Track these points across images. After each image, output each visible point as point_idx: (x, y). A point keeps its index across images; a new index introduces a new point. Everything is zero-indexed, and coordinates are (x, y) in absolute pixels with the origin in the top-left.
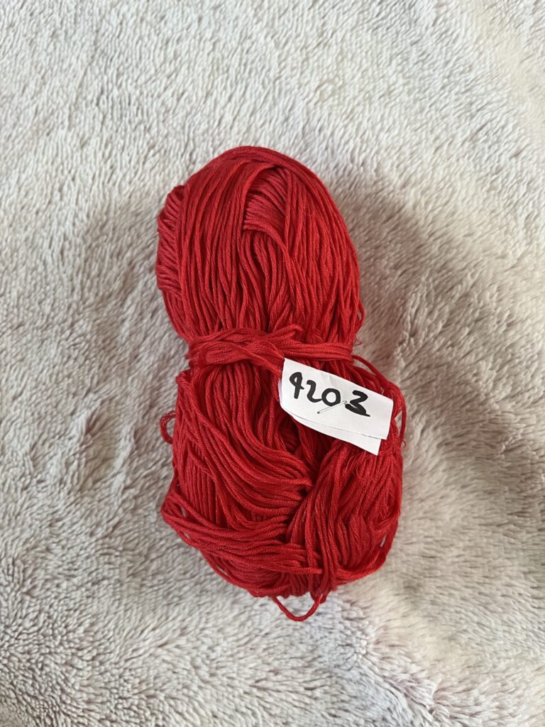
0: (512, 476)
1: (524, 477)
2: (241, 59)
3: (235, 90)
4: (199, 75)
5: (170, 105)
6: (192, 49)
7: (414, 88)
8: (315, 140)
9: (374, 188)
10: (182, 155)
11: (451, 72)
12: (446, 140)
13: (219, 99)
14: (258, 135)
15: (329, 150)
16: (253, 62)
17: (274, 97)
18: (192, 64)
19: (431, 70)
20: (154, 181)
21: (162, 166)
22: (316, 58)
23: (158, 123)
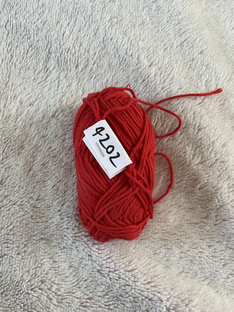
0: (202, 200)
1: (208, 201)
2: (74, 7)
3: (71, 20)
4: (54, 14)
5: (40, 27)
6: (51, 2)
7: (154, 22)
8: (109, 43)
9: (137, 67)
10: (45, 50)
11: (171, 15)
12: (169, 46)
13: (63, 24)
14: (82, 41)
15: (116, 48)
16: (79, 8)
17: (89, 24)
18: (51, 9)
19: (162, 14)
20: (32, 62)
21: (35, 55)
22: (109, 7)
23: (34, 35)
